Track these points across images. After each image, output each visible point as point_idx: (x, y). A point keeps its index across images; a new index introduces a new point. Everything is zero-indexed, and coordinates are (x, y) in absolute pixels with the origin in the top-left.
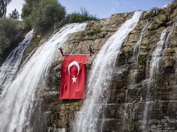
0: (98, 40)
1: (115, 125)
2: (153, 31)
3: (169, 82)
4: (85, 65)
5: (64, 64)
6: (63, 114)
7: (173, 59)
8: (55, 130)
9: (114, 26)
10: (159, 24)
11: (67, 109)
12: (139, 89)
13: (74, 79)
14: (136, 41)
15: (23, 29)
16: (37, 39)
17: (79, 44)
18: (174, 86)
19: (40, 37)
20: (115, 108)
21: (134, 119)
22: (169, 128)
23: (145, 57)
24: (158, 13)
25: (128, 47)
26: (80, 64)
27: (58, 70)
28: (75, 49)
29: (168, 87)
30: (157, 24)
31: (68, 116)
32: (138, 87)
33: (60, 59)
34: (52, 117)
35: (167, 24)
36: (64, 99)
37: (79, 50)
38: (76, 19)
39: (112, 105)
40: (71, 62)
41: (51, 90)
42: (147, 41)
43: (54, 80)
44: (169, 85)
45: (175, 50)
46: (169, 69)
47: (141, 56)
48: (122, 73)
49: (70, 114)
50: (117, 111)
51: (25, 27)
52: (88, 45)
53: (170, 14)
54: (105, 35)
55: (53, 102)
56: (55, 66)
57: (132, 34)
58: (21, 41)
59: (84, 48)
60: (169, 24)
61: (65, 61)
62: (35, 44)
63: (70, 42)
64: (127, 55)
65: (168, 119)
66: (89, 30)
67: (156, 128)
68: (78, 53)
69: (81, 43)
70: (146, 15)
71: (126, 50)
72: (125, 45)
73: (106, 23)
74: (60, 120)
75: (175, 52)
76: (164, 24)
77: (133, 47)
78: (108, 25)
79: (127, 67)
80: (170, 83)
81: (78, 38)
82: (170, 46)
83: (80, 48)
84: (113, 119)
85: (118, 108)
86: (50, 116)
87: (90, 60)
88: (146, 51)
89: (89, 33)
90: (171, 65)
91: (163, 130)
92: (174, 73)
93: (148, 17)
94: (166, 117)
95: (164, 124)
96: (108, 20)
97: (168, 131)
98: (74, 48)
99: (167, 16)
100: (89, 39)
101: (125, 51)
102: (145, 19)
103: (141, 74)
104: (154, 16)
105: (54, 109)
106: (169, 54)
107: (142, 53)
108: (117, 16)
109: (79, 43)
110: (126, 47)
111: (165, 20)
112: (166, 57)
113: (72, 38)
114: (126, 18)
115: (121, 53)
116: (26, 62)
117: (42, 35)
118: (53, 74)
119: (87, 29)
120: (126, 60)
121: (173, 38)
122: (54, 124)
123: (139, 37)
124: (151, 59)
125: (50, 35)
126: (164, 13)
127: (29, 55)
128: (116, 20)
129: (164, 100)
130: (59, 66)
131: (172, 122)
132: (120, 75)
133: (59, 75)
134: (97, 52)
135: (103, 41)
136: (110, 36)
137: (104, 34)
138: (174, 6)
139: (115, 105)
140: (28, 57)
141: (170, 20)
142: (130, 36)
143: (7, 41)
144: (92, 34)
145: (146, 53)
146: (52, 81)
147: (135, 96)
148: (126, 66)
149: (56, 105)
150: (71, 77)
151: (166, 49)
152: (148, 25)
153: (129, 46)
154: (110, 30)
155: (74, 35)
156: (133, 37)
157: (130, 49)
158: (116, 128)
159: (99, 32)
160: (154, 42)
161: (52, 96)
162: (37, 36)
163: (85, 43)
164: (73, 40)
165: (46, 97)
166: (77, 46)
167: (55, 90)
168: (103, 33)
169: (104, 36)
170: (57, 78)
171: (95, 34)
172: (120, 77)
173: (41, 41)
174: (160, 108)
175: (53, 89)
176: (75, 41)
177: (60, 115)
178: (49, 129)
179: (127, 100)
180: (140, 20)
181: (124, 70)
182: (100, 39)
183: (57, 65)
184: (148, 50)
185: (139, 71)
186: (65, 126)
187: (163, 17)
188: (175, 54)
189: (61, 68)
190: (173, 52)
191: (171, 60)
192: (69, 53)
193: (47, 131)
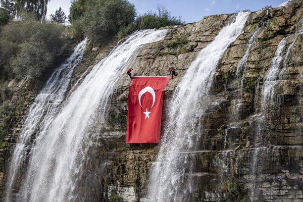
0: (183, 54)
1: (208, 183)
2: (265, 42)
3: (289, 119)
4: (164, 92)
5: (132, 91)
6: (131, 166)
7: (296, 84)
8: (119, 190)
9: (207, 33)
10: (275, 31)
11: (137, 158)
12: (245, 128)
13: (147, 114)
14: (240, 56)
15: (72, 37)
16: (93, 53)
17: (156, 61)
18: (297, 125)
19: (97, 51)
20: (209, 157)
21: (237, 173)
22: (290, 188)
23: (254, 80)
24: (274, 15)
25: (229, 66)
26: (156, 91)
27: (123, 100)
28: (148, 68)
29: (287, 126)
30: (272, 31)
31: (139, 169)
32: (243, 125)
33: (127, 84)
34: (115, 170)
35: (287, 31)
36: (133, 144)
37: (155, 71)
38: (151, 23)
39: (204, 153)
40: (142, 87)
41: (113, 130)
42: (256, 56)
43: (117, 115)
44: (289, 122)
45: (298, 70)
46: (289, 100)
47: (248, 78)
48: (218, 105)
49: (142, 165)
50: (211, 162)
51: (75, 35)
52: (169, 63)
53: (292, 16)
54: (194, 47)
55: (117, 148)
56: (119, 94)
57: (235, 45)
58: (69, 56)
59: (162, 67)
60: (289, 31)
61: (134, 85)
62: (89, 61)
63: (141, 57)
64: (226, 77)
65: (288, 174)
66: (170, 39)
67: (270, 187)
68: (153, 75)
69: (159, 59)
70: (255, 17)
71: (225, 71)
72: (224, 63)
73: (195, 29)
74: (126, 175)
75: (298, 74)
76: (283, 32)
77: (235, 65)
78: (198, 32)
79: (227, 96)
80: (291, 120)
81: (153, 52)
82: (290, 64)
83: (157, 66)
84: (205, 174)
85: (213, 156)
86: (111, 169)
87: (172, 85)
88: (254, 71)
90: (292, 93)
91: (279, 190)
92: (297, 104)
93: (258, 20)
94: (284, 171)
95: (281, 182)
96: (199, 25)
97: (287, 191)
98: (147, 66)
99: (286, 19)
100: (170, 54)
101: (223, 72)
102: (254, 23)
103: (247, 107)
104: (267, 19)
105: (118, 158)
106: (290, 76)
107: (248, 74)
108: (212, 18)
109: (154, 59)
110: (225, 66)
111: (284, 24)
112: (286, 81)
113: (144, 52)
114: (225, 22)
115: (217, 74)
116: (76, 88)
117: (100, 47)
118: (116, 106)
119: (168, 37)
120: (225, 85)
121: (295, 52)
122: (118, 181)
123: (244, 51)
124: (262, 84)
125: (112, 48)
126: (282, 14)
127: (80, 77)
128: (210, 26)
129: (282, 145)
130: (125, 94)
131: (294, 178)
132: (216, 107)
133: (126, 106)
134: (183, 73)
135: (191, 57)
136: (202, 48)
137: (192, 46)
138: (296, 4)
139: (209, 153)
140: (79, 80)
141: (291, 25)
142: (231, 50)
143: (48, 56)
144: (174, 46)
145: (255, 75)
146: (114, 116)
147: (238, 140)
148: (226, 94)
149: (121, 152)
150: (143, 110)
151: (285, 69)
152: (259, 33)
153: (230, 63)
154: (201, 40)
155: (148, 48)
156: (235, 51)
157: (231, 68)
158: (211, 187)
159: (185, 43)
160: (267, 58)
161: (114, 138)
162: (92, 48)
163: (165, 59)
164: (147, 55)
165: (106, 140)
166: (152, 64)
167: (120, 130)
168: (191, 44)
169: (192, 50)
170: (122, 112)
171: (179, 45)
172: (217, 111)
173: (98, 56)
174: (276, 157)
175: (116, 128)
176: (148, 57)
177: (127, 167)
179: (227, 145)
180: (247, 24)
181: (223, 99)
182: (187, 54)
183: (122, 92)
184: (258, 70)
185: (245, 102)
186: (133, 184)
187: (281, 20)
188: (298, 76)
189: (128, 97)
190: (296, 74)
191: (292, 85)
192: (140, 75)
193: (107, 191)
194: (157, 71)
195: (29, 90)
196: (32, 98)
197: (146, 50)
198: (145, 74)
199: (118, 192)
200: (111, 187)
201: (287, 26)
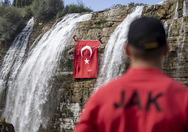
0: (106, 28)
3: (172, 64)
4: (98, 49)
5: (77, 48)
6: (77, 91)
7: (176, 46)
8: (68, 105)
9: (118, 17)
10: (161, 17)
11: (82, 86)
13: (87, 61)
15: (24, 16)
16: (39, 26)
17: (89, 32)
18: (177, 67)
19: (42, 25)
24: (158, 8)
26: (92, 49)
27: (70, 53)
28: (85, 36)
29: (172, 68)
30: (159, 17)
31: (83, 92)
33: (73, 44)
34: (66, 94)
35: (167, 17)
37: (89, 37)
38: (81, 10)
40: (83, 46)
41: (62, 71)
43: (65, 62)
44: (173, 66)
45: (176, 38)
46: (172, 54)
49: (85, 90)
51: (26, 15)
52: (97, 33)
53: (169, 9)
55: (65, 81)
56: (68, 50)
58: (23, 28)
59: (93, 35)
60: (168, 18)
61: (78, 45)
62: (38, 31)
63: (80, 29)
66: (94, 20)
68: (89, 39)
69: (90, 30)
70: (148, 9)
73: (110, 14)
74: (74, 96)
75: (176, 40)
76: (164, 18)
78: (113, 16)
80: (174, 65)
81: (86, 26)
82: (172, 35)
83: (90, 34)
86: (64, 93)
87: (102, 45)
89: (96, 22)
90: (174, 50)
92: (177, 56)
93: (149, 11)
96: (112, 12)
98: (84, 34)
99: (166, 11)
100: (97, 28)
102: (147, 12)
104: (155, 10)
105: (68, 86)
106: (172, 41)
108: (120, 9)
109: (88, 30)
111: (165, 14)
112: (170, 44)
113: (81, 26)
114: (129, 11)
116: (34, 47)
117: (43, 23)
118: (65, 57)
119: (93, 19)
121: (174, 29)
122: (68, 100)
125: (53, 24)
126: (163, 8)
127: (35, 41)
128: (120, 13)
130: (72, 50)
133: (72, 57)
134: (108, 39)
135: (111, 30)
136: (117, 25)
137: (111, 24)
138: (171, 3)
140: (35, 42)
141: (168, 14)
144: (99, 23)
146: (63, 63)
149: (70, 83)
150: (84, 59)
154: (116, 20)
155: (83, 24)
159: (106, 22)
161: (63, 76)
162: (38, 23)
163: (94, 30)
164: (83, 28)
165: (58, 77)
166: (87, 33)
167: (67, 71)
168: (109, 22)
169: (111, 26)
170: (69, 60)
171: (102, 23)
173: (43, 28)
175: (65, 69)
176: (84, 29)
177: (74, 92)
178: (62, 104)
180: (143, 13)
182: (108, 28)
183: (70, 49)
186: (79, 101)
187: (163, 11)
188: (176, 41)
189: (74, 52)
190: (175, 40)
191: (174, 46)
192: (81, 39)
193: (60, 106)
194: (91, 37)
195: (2, 47)
196: (4, 52)
197: (82, 25)
198: (84, 39)
199: (67, 107)
200: (63, 104)
201: (166, 15)
